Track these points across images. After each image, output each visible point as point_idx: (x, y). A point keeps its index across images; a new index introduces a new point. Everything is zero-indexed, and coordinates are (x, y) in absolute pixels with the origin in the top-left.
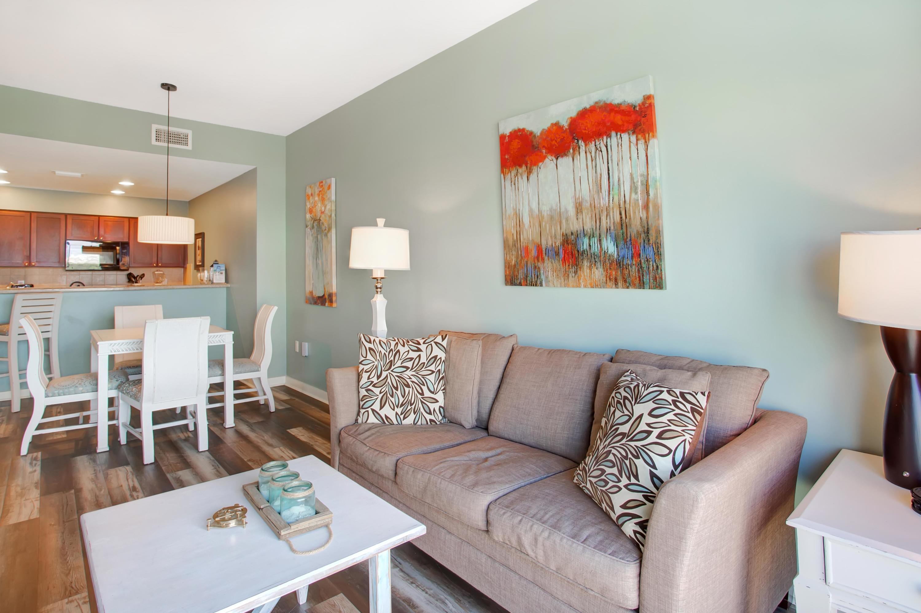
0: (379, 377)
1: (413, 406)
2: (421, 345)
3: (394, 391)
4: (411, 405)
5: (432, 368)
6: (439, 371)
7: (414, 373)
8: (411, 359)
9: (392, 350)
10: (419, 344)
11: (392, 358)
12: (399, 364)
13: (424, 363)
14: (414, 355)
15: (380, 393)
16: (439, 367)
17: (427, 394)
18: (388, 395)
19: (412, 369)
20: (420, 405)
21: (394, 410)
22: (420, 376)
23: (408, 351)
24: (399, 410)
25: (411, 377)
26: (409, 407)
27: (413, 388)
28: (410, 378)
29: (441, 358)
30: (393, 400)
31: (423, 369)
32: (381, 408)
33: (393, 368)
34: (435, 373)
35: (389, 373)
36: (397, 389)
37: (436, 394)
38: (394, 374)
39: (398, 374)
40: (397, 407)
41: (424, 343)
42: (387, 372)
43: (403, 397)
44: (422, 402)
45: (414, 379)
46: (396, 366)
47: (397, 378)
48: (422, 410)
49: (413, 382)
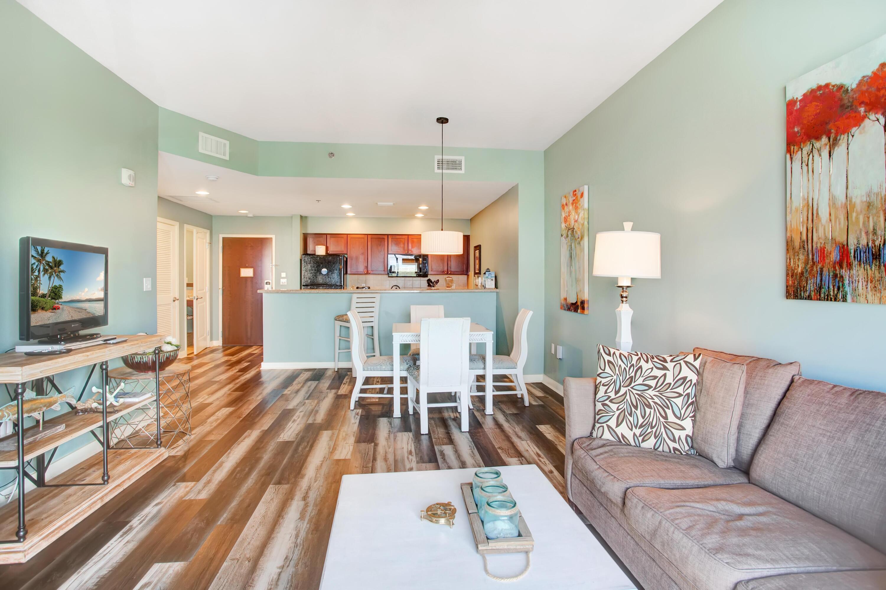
0: (617, 393)
1: (654, 430)
2: (667, 362)
3: (633, 409)
4: (652, 428)
5: (680, 390)
6: (688, 395)
7: (657, 394)
8: (655, 377)
9: (633, 365)
10: (665, 361)
11: (633, 374)
12: (640, 381)
13: (670, 384)
14: (659, 373)
15: (618, 409)
16: (689, 391)
17: (671, 418)
18: (626, 413)
19: (655, 388)
20: (663, 430)
21: (631, 430)
22: (664, 398)
23: (652, 368)
24: (638, 432)
25: (654, 397)
26: (649, 430)
27: (655, 410)
28: (652, 399)
29: (691, 380)
30: (631, 419)
31: (668, 390)
32: (618, 425)
33: (633, 384)
34: (683, 396)
35: (629, 390)
36: (636, 407)
37: (682, 420)
38: (634, 392)
39: (639, 392)
40: (636, 427)
41: (671, 361)
42: (627, 388)
43: (643, 418)
44: (665, 427)
45: (657, 400)
46: (636, 383)
47: (637, 396)
48: (664, 435)
49: (655, 403)
